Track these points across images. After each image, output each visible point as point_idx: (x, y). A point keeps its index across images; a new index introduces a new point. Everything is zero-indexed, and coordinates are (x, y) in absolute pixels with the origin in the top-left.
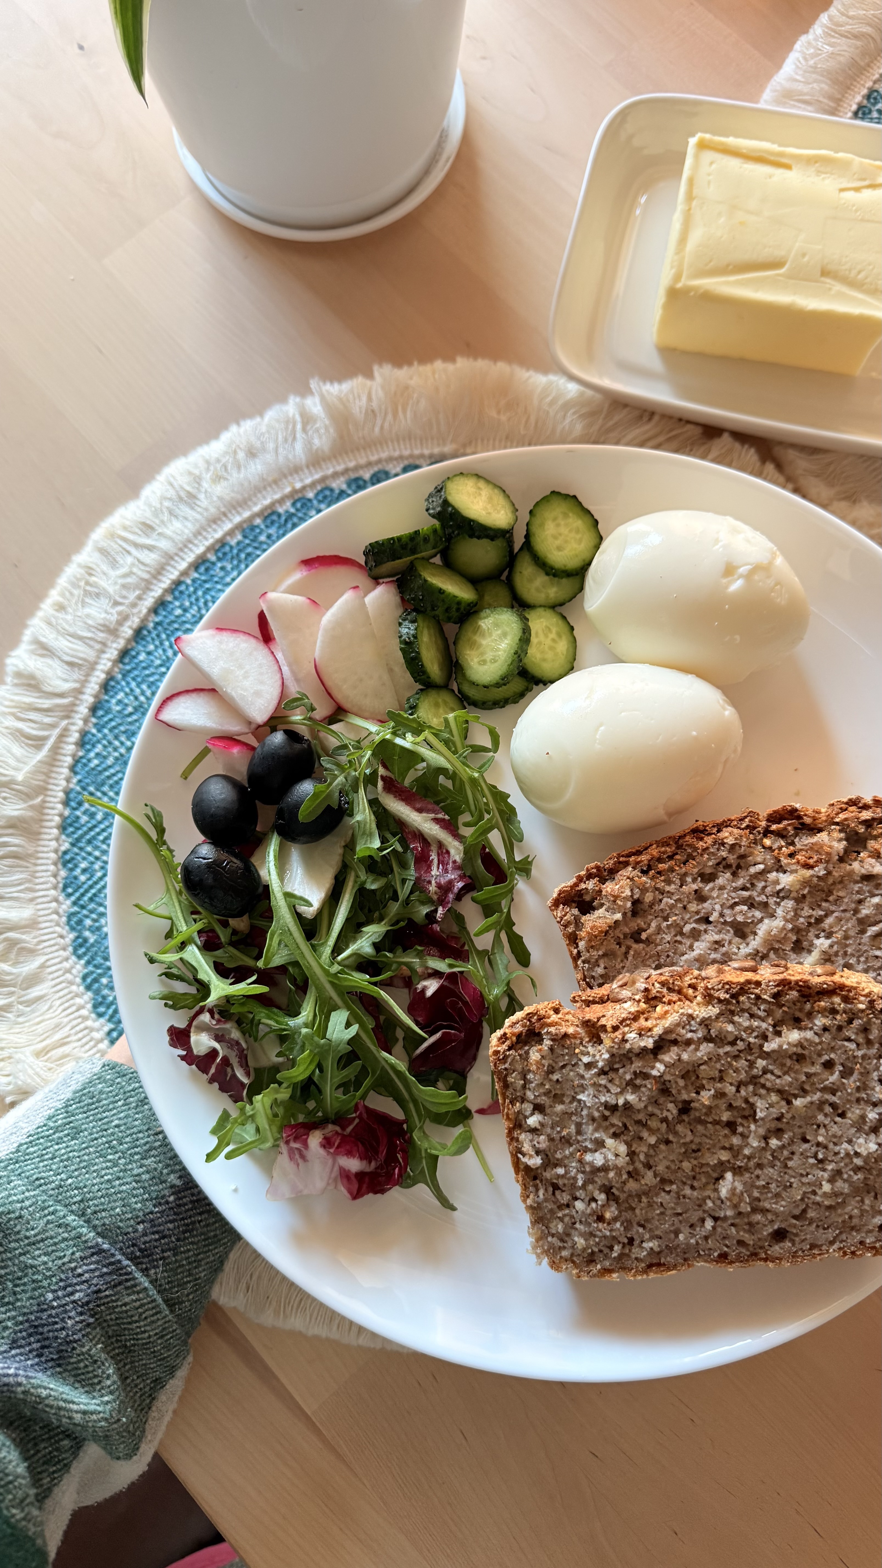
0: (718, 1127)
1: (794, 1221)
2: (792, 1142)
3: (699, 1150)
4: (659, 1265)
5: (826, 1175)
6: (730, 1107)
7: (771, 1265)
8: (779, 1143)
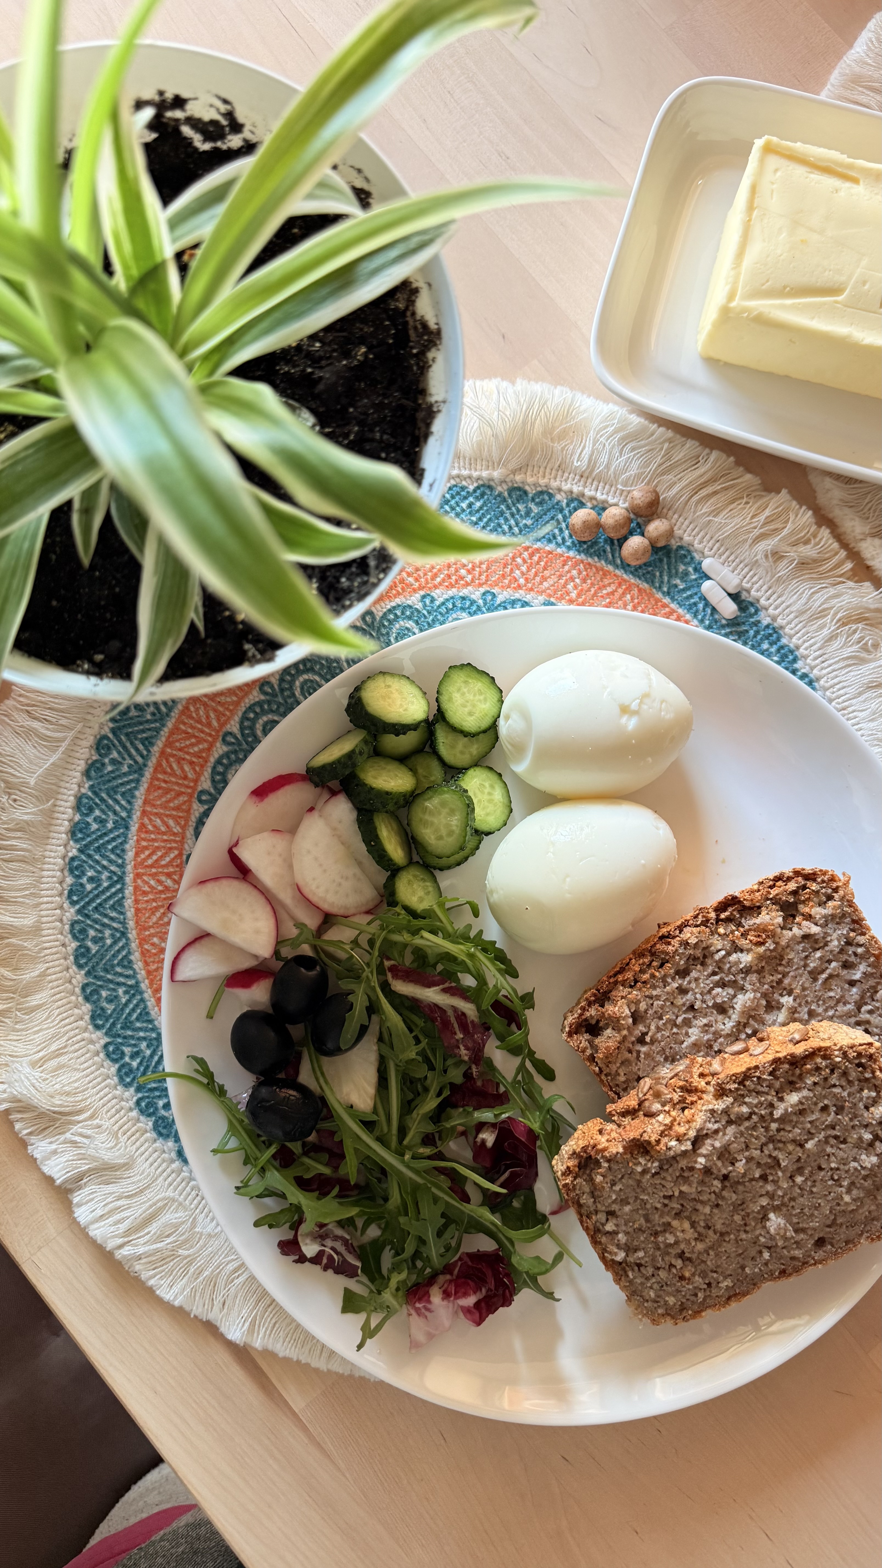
0: (754, 1183)
1: (828, 1229)
2: (811, 1173)
3: (743, 1203)
4: (735, 1295)
5: (843, 1190)
6: (759, 1164)
7: (820, 1266)
8: (803, 1179)
